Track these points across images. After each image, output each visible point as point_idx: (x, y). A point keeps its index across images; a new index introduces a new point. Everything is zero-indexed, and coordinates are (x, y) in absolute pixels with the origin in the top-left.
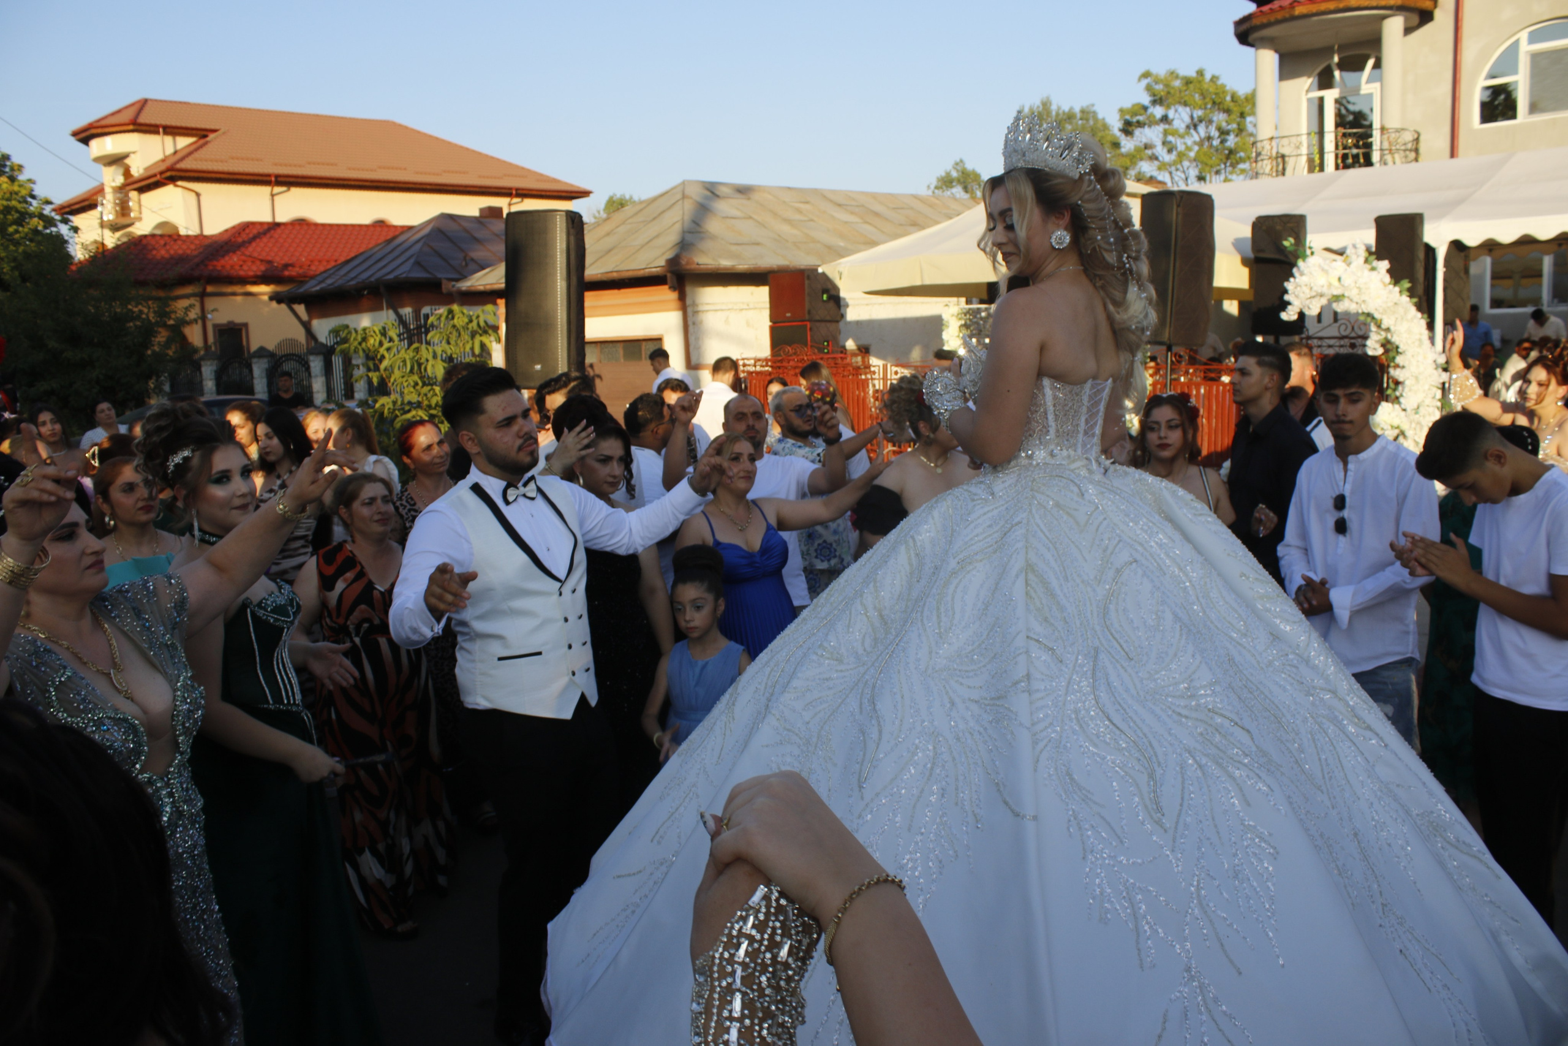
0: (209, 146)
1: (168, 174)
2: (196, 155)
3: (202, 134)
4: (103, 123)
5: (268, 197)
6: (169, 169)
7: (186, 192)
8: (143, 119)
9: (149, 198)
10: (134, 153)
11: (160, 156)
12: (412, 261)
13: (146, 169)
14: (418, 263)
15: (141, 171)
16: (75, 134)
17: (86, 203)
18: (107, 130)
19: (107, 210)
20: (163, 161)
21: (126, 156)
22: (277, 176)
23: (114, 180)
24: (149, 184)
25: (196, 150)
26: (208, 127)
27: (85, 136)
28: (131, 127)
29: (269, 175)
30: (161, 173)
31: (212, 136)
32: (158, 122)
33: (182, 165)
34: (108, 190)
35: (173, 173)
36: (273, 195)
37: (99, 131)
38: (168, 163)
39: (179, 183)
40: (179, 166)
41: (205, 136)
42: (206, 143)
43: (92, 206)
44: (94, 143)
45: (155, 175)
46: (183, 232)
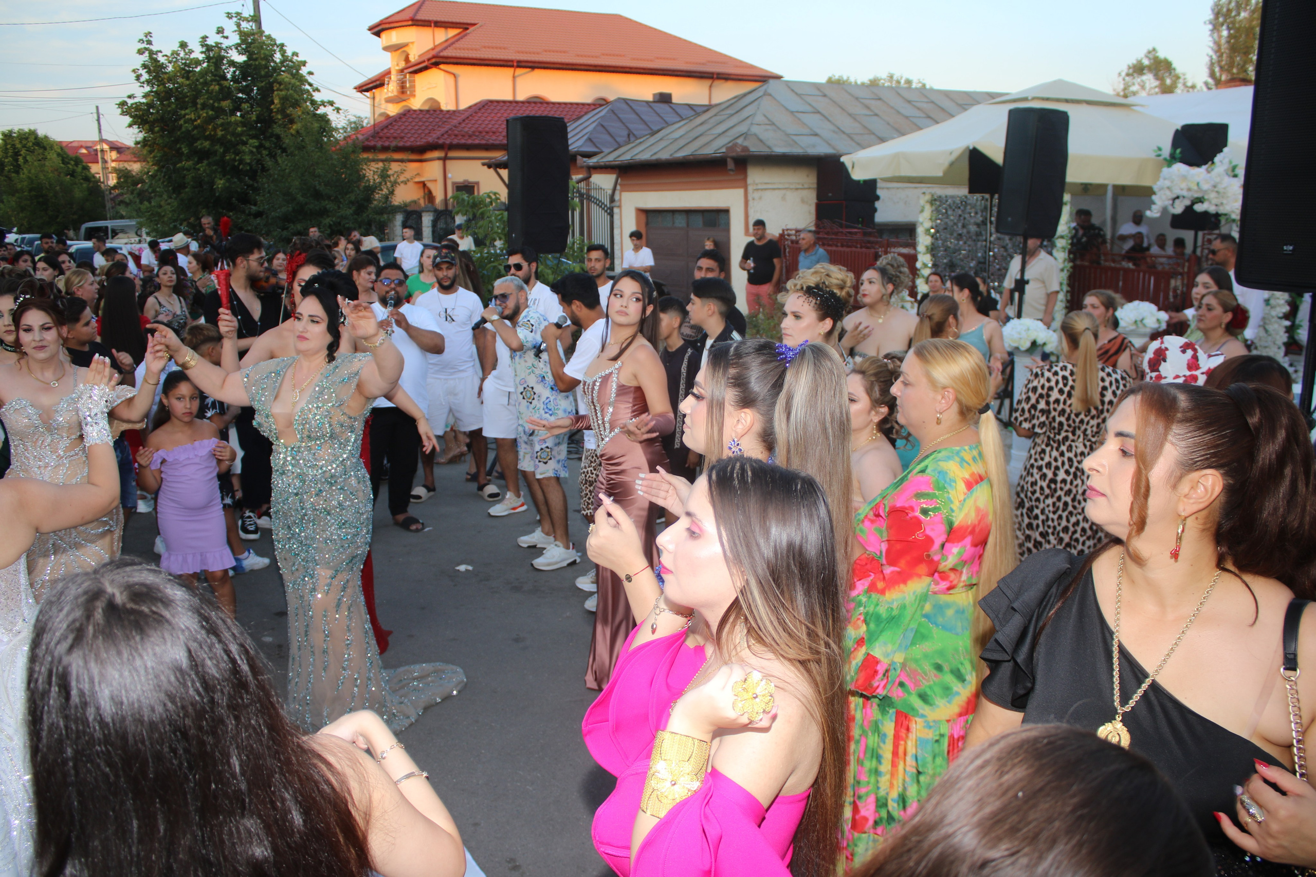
0: (468, 37)
1: (434, 60)
2: (457, 45)
3: (465, 27)
4: (390, 20)
5: (511, 79)
6: (434, 57)
7: (448, 75)
8: (419, 17)
9: (420, 79)
10: (412, 43)
11: (431, 46)
12: (585, 137)
13: (420, 56)
14: (590, 140)
15: (417, 58)
16: (370, 29)
17: (378, 83)
18: (392, 25)
19: (391, 88)
20: (433, 49)
21: (406, 45)
22: (519, 62)
23: (398, 65)
24: (420, 68)
25: (457, 41)
26: (469, 22)
27: (378, 30)
28: (410, 23)
29: (512, 61)
30: (429, 60)
31: (471, 29)
32: (431, 19)
33: (445, 54)
34: (393, 72)
35: (438, 60)
36: (514, 77)
37: (387, 26)
38: (434, 52)
39: (442, 66)
40: (442, 54)
41: (467, 29)
42: (466, 35)
43: (382, 85)
44: (383, 35)
45: (424, 62)
46: (444, 107)
